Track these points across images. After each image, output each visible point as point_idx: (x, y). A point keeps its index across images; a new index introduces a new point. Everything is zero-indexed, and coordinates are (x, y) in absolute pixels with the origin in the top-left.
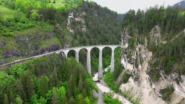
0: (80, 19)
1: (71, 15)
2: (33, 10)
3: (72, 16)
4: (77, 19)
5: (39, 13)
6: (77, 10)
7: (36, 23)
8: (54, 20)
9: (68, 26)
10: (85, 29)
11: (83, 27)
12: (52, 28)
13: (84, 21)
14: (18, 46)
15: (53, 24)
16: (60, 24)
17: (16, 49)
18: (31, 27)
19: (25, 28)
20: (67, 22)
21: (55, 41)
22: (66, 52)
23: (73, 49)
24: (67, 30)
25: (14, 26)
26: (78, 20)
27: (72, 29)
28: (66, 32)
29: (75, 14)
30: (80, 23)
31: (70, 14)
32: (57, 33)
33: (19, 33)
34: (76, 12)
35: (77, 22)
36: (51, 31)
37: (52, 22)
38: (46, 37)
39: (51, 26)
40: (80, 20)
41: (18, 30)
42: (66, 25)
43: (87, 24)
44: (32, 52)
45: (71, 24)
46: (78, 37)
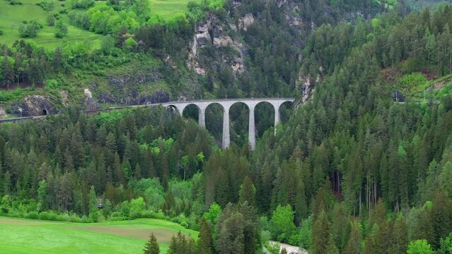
0: (229, 39)
1: (201, 32)
2: (128, 35)
3: (205, 35)
4: (217, 41)
5: (137, 38)
6: (220, 16)
7: (132, 55)
8: (162, 48)
9: (191, 60)
10: (242, 66)
11: (235, 63)
13: (241, 45)
14: (112, 89)
15: (159, 56)
16: (173, 56)
17: (110, 93)
18: (126, 62)
19: (118, 64)
20: (190, 50)
21: (161, 86)
22: (181, 107)
23: (195, 103)
24: (188, 70)
25: (103, 61)
26: (221, 43)
27: (201, 68)
28: (184, 72)
29: (214, 27)
30: (226, 50)
31: (201, 29)
32: (165, 73)
33: (111, 71)
34: (218, 21)
35: (219, 48)
36: (155, 69)
37: (158, 51)
38: (148, 80)
39: (155, 60)
40: (229, 44)
41: (110, 67)
42: (187, 57)
43: (251, 54)
44: (129, 99)
45: (201, 54)
46: (216, 86)
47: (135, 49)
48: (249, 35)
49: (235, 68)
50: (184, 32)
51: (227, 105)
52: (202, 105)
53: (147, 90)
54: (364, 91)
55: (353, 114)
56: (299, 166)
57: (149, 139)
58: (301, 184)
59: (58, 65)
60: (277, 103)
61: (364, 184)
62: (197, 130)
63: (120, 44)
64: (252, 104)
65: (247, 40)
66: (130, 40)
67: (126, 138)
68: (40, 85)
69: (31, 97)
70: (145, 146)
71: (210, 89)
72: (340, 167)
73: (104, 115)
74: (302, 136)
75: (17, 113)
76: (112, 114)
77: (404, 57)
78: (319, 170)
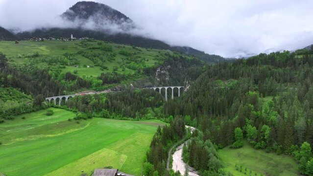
0: (165, 71)
3: (159, 70)
4: (162, 72)
6: (163, 66)
9: (156, 77)
11: (167, 77)
12: (148, 77)
15: (149, 76)
16: (152, 76)
17: (137, 85)
18: (141, 77)
19: (139, 78)
20: (156, 74)
21: (150, 83)
22: (155, 88)
23: (158, 88)
24: (156, 79)
25: (135, 77)
27: (159, 78)
29: (161, 68)
30: (164, 74)
32: (151, 80)
38: (147, 82)
41: (137, 78)
43: (170, 75)
44: (142, 86)
45: (158, 75)
46: (162, 83)
47: (143, 74)
48: (169, 70)
49: (167, 79)
50: (154, 69)
51: (166, 88)
52: (160, 88)
53: (146, 84)
54: (206, 84)
55: (204, 91)
56: (191, 105)
57: (148, 97)
58: (192, 110)
59: (124, 78)
60: (179, 88)
61: (209, 109)
62: (160, 94)
63: (139, 72)
64: (173, 88)
65: (169, 72)
66: (142, 71)
67: (142, 97)
68: (120, 83)
69: (118, 86)
70: (147, 99)
71: (161, 84)
72: (202, 105)
73: (136, 91)
74: (190, 96)
75: (114, 90)
76: (138, 90)
77: (215, 75)
78: (196, 106)
